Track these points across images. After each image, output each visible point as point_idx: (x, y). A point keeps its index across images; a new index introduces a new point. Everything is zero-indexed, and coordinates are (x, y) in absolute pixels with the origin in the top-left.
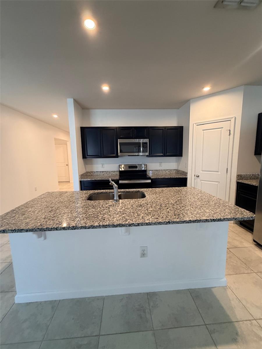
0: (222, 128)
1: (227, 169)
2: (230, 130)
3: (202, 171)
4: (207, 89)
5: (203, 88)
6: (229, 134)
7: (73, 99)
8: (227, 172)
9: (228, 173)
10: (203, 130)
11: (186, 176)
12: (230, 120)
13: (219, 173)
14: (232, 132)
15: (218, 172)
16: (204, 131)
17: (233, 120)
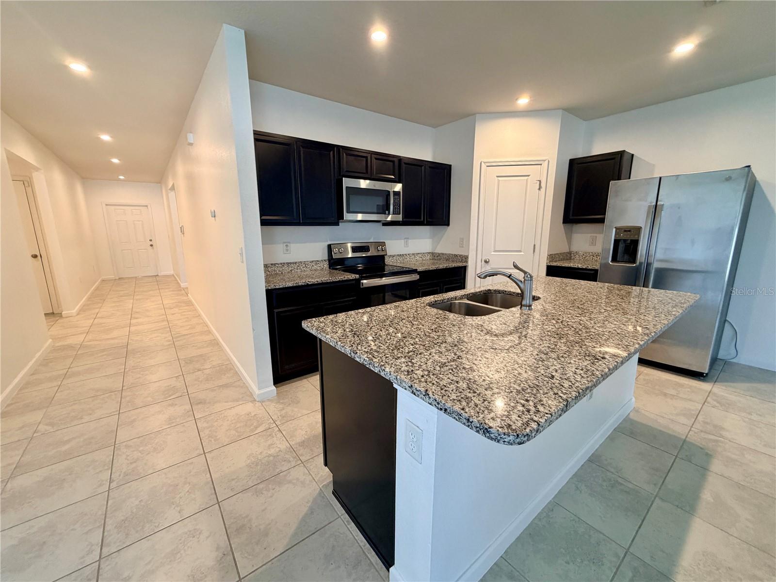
0: (529, 176)
1: (535, 245)
2: (540, 181)
3: (495, 251)
4: (523, 101)
5: (517, 99)
6: (538, 188)
7: (243, 32)
8: (534, 251)
9: (535, 253)
10: (498, 177)
11: (467, 262)
12: (541, 164)
13: (522, 253)
14: (543, 185)
15: (520, 251)
16: (500, 178)
17: (545, 164)
